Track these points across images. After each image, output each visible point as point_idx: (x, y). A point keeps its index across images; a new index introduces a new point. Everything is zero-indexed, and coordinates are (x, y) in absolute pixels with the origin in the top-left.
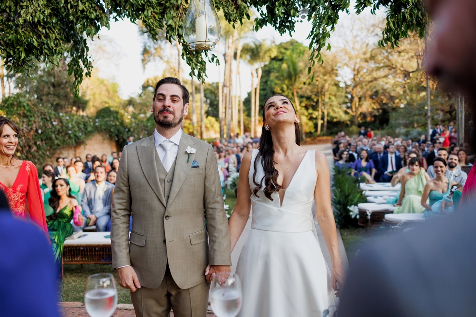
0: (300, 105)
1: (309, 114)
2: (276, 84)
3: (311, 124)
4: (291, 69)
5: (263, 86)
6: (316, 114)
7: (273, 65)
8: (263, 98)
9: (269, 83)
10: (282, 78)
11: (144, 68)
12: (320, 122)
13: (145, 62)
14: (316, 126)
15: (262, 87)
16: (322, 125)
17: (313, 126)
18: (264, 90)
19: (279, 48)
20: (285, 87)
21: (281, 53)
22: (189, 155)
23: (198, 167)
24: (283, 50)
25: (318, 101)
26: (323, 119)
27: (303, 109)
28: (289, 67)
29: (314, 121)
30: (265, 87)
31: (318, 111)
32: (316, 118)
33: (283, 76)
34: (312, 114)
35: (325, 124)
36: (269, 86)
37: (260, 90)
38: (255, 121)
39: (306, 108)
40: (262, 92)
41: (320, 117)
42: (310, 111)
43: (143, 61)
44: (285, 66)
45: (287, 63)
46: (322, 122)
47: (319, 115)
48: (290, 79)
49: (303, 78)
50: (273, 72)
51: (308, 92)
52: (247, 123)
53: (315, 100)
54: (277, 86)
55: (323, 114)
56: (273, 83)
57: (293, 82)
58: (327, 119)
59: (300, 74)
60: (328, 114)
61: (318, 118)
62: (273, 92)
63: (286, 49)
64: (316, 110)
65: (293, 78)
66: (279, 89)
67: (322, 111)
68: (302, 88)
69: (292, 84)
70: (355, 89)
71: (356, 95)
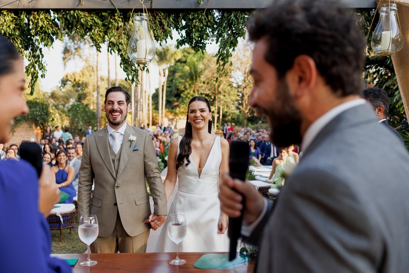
2: (180, 83)
4: (193, 71)
5: (169, 84)
6: (213, 109)
7: (178, 67)
9: (174, 81)
10: (185, 78)
11: (65, 65)
12: (216, 116)
13: (66, 60)
16: (218, 118)
18: (169, 87)
19: (183, 52)
20: (187, 84)
21: (184, 56)
22: (131, 142)
24: (186, 54)
25: (215, 97)
26: (219, 113)
28: (191, 69)
31: (215, 106)
33: (185, 76)
35: (221, 117)
36: (174, 84)
37: (167, 87)
38: (162, 113)
40: (168, 89)
43: (64, 59)
44: (187, 68)
45: (189, 66)
46: (218, 115)
47: (215, 110)
48: (192, 79)
49: (203, 78)
50: (178, 72)
51: (207, 90)
52: (155, 115)
53: (213, 97)
54: (181, 84)
55: (219, 109)
56: (177, 82)
57: (194, 81)
58: (223, 113)
59: (200, 74)
60: (223, 110)
61: (215, 112)
62: (178, 89)
63: (189, 53)
64: (214, 105)
65: (194, 78)
66: (183, 86)
67: (218, 107)
68: (202, 87)
69: (193, 83)
70: (245, 89)
71: (246, 94)
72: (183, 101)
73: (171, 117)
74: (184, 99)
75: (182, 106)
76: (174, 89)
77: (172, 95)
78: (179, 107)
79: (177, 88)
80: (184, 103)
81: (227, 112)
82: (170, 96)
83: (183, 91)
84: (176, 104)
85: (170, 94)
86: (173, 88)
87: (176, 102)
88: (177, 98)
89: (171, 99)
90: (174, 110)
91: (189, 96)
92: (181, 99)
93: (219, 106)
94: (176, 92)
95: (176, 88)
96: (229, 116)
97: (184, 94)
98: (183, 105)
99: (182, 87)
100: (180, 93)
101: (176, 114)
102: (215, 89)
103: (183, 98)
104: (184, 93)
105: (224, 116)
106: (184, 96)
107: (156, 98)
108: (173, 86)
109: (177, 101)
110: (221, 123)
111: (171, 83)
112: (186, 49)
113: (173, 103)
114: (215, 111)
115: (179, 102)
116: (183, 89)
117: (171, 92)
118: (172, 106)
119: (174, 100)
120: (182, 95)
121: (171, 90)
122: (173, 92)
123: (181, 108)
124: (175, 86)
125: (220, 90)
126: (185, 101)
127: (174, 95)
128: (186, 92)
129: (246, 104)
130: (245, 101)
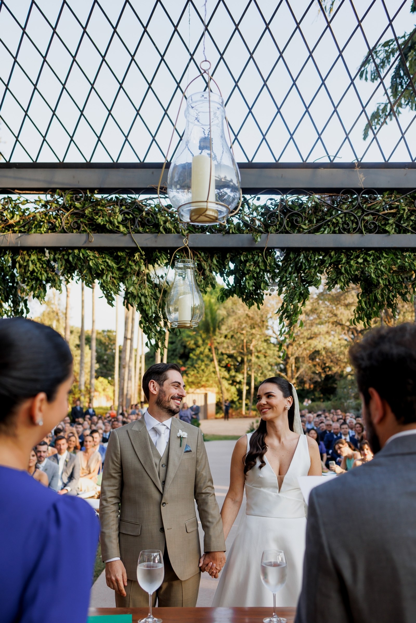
0: (219, 365)
1: (231, 377)
2: (189, 336)
3: (233, 389)
4: (209, 319)
6: (239, 377)
8: (171, 353)
12: (245, 388)
14: (240, 392)
15: (171, 340)
16: (248, 392)
17: (236, 393)
18: (173, 343)
20: (199, 339)
22: (181, 438)
23: (190, 451)
25: (243, 359)
26: (249, 384)
27: (223, 369)
28: (206, 315)
29: (238, 386)
30: (174, 340)
31: (243, 373)
32: (240, 383)
34: (234, 377)
35: (253, 390)
36: (179, 338)
37: (169, 343)
39: (227, 368)
40: (171, 346)
41: (245, 381)
42: (233, 373)
46: (247, 388)
47: (243, 379)
48: (207, 330)
49: (224, 330)
51: (231, 348)
53: (239, 359)
54: (190, 339)
55: (249, 377)
56: (184, 335)
57: (211, 334)
58: (255, 385)
59: (220, 324)
60: (256, 379)
61: (242, 383)
62: (185, 347)
64: (241, 372)
65: (212, 329)
66: (193, 342)
67: (248, 374)
68: (222, 343)
69: (209, 338)
70: (290, 347)
71: (292, 355)
72: (192, 365)
74: (194, 362)
75: (192, 373)
76: (179, 346)
77: (176, 355)
78: (187, 374)
79: (184, 344)
80: (195, 367)
82: (173, 357)
83: (193, 350)
85: (172, 355)
86: (177, 345)
88: (184, 360)
91: (202, 356)
92: (189, 362)
93: (250, 373)
94: (182, 351)
95: (182, 345)
97: (194, 355)
98: (193, 370)
99: (191, 344)
100: (189, 353)
102: (243, 346)
103: (193, 359)
104: (194, 352)
106: (195, 357)
107: (151, 359)
108: (177, 342)
109: (184, 365)
110: (252, 401)
111: (174, 337)
114: (242, 380)
115: (188, 366)
116: (194, 346)
117: (174, 350)
120: (191, 355)
121: (174, 348)
122: (178, 350)
123: (189, 375)
124: (181, 342)
125: (251, 348)
126: (197, 366)
127: (179, 355)
128: (198, 352)
129: (292, 370)
130: (290, 365)
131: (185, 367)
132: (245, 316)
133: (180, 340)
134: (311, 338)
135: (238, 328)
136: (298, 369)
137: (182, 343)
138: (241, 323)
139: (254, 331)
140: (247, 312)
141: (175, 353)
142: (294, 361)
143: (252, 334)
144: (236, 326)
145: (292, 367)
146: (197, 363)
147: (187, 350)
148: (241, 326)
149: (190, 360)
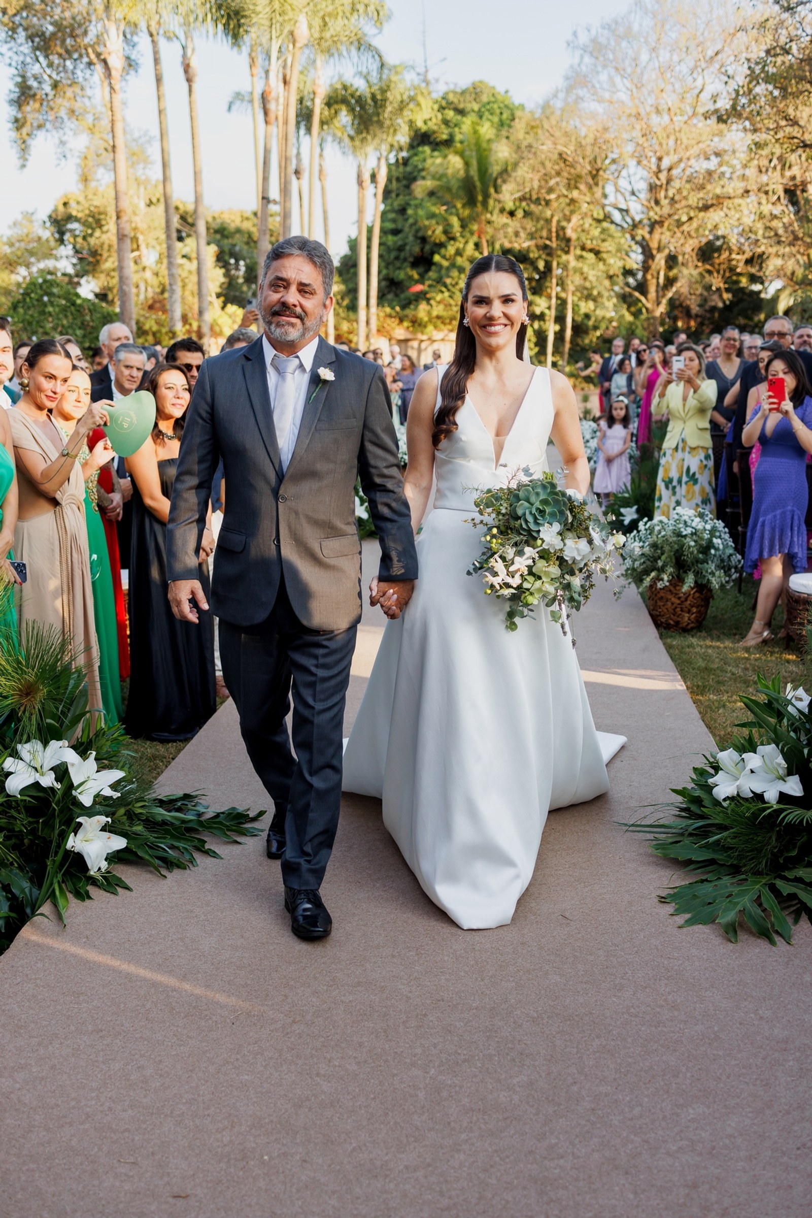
2: (432, 216)
4: (474, 172)
5: (394, 221)
6: (541, 306)
7: (424, 160)
8: (393, 255)
9: (410, 212)
10: (448, 197)
11: (24, 148)
12: (552, 329)
13: (25, 131)
15: (392, 226)
16: (560, 336)
18: (396, 232)
19: (442, 108)
20: (455, 221)
21: (446, 122)
24: (450, 114)
25: (548, 267)
26: (560, 319)
28: (467, 164)
29: (539, 324)
30: (399, 225)
31: (549, 297)
32: (542, 317)
33: (449, 189)
35: (569, 333)
36: (411, 221)
37: (383, 231)
38: (368, 323)
40: (390, 239)
41: (551, 314)
43: (18, 124)
44: (455, 163)
45: (461, 154)
46: (557, 328)
47: (549, 308)
48: (471, 201)
49: (508, 194)
50: (424, 178)
51: (523, 235)
52: (345, 326)
53: (541, 265)
54: (434, 222)
55: (562, 303)
56: (421, 212)
57: (479, 207)
58: (573, 320)
59: (499, 181)
60: (575, 307)
61: (547, 318)
62: (424, 240)
63: (461, 112)
64: (545, 293)
65: (480, 198)
66: (439, 229)
67: (558, 298)
68: (505, 225)
69: (474, 218)
70: (658, 230)
71: (659, 249)
72: (439, 281)
73: (400, 332)
74: (443, 272)
75: (439, 297)
76: (411, 238)
77: (405, 260)
78: (428, 300)
79: (420, 234)
80: (445, 286)
81: (587, 316)
82: (398, 264)
83: (441, 245)
84: (419, 288)
85: (397, 258)
86: (407, 237)
87: (417, 282)
88: (421, 270)
89: (401, 275)
90: (409, 312)
91: (459, 261)
92: (432, 274)
93: (563, 295)
94: (417, 249)
95: (416, 237)
96: (596, 328)
97: (444, 257)
98: (442, 292)
99: (437, 232)
100: (432, 253)
101: (417, 324)
102: (550, 231)
103: (440, 267)
104: (443, 251)
105: (579, 329)
106: (445, 263)
107: (352, 270)
108: (406, 229)
109: (421, 281)
110: (566, 356)
111: (400, 218)
112: (451, 97)
113: (408, 288)
114: (547, 311)
115: (428, 283)
116: (443, 238)
117: (401, 249)
118: (402, 296)
119: (411, 278)
120: (437, 258)
121: (400, 243)
122: (408, 248)
123: (432, 302)
124: (414, 228)
125: (569, 233)
126: (448, 281)
127: (411, 259)
128: (451, 250)
129: (658, 283)
130: (655, 274)
131: (423, 284)
132: (555, 157)
133: (412, 225)
134: (706, 208)
135: (540, 187)
136: (670, 282)
137: (417, 231)
138: (546, 177)
139: (575, 194)
140: (560, 148)
141: (402, 255)
142: (663, 263)
143: (573, 201)
144: (536, 184)
145: (658, 278)
146: (448, 276)
147: (427, 248)
148: (547, 182)
149: (433, 268)
